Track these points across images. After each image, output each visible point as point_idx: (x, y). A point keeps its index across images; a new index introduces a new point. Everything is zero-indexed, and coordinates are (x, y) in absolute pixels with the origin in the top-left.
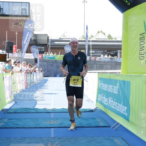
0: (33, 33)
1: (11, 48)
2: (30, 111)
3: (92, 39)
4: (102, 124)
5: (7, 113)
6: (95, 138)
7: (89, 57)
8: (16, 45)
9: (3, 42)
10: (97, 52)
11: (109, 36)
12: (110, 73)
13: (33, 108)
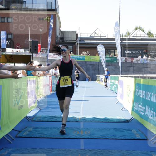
0: (60, 29)
1: (36, 48)
2: (56, 120)
3: (128, 37)
4: (138, 137)
5: (32, 121)
6: (130, 152)
7: (124, 58)
8: (40, 43)
9: (26, 40)
10: (134, 52)
11: (149, 34)
12: (149, 77)
13: (59, 116)
